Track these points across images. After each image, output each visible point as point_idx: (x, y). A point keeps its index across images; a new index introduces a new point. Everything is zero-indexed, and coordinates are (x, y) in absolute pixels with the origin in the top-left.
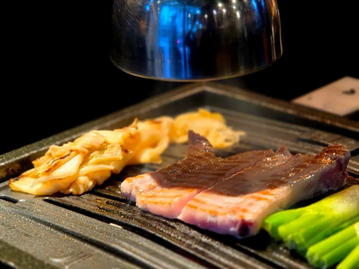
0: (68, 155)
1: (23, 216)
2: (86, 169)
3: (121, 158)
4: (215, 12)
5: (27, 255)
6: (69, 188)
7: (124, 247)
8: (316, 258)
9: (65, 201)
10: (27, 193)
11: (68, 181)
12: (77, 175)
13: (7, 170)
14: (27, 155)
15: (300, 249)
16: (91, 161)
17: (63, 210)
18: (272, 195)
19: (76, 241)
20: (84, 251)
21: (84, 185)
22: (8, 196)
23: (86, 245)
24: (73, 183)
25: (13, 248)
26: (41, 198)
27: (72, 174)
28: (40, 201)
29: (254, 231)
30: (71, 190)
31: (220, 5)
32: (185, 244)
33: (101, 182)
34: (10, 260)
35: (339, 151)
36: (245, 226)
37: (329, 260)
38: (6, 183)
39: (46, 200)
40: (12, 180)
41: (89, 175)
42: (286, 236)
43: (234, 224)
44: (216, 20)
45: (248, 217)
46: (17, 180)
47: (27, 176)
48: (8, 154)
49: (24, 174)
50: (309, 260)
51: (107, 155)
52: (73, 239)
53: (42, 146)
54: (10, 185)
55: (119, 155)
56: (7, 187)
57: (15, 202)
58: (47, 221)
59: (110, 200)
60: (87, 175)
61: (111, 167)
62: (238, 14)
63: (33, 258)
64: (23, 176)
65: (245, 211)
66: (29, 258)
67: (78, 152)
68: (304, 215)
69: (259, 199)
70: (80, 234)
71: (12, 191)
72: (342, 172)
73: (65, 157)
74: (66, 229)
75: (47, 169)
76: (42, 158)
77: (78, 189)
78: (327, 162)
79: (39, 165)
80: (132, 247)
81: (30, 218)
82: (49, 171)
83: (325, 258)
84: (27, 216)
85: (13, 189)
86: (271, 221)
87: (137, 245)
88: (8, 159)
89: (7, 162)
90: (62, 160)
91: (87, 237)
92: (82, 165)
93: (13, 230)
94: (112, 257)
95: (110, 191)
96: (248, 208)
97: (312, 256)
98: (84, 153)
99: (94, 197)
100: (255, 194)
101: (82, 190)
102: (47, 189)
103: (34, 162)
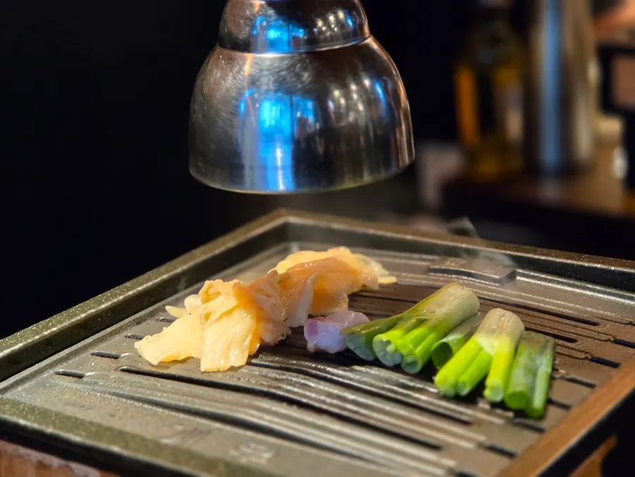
1: (98, 392)
4: (331, 105)
5: (134, 437)
17: (152, 379)
19: (182, 415)
20: (196, 427)
22: (68, 371)
25: (110, 429)
28: (115, 373)
31: (337, 93)
39: (123, 370)
44: (333, 116)
57: (80, 377)
63: (143, 439)
66: (137, 439)
84: (104, 392)
89: (59, 327)
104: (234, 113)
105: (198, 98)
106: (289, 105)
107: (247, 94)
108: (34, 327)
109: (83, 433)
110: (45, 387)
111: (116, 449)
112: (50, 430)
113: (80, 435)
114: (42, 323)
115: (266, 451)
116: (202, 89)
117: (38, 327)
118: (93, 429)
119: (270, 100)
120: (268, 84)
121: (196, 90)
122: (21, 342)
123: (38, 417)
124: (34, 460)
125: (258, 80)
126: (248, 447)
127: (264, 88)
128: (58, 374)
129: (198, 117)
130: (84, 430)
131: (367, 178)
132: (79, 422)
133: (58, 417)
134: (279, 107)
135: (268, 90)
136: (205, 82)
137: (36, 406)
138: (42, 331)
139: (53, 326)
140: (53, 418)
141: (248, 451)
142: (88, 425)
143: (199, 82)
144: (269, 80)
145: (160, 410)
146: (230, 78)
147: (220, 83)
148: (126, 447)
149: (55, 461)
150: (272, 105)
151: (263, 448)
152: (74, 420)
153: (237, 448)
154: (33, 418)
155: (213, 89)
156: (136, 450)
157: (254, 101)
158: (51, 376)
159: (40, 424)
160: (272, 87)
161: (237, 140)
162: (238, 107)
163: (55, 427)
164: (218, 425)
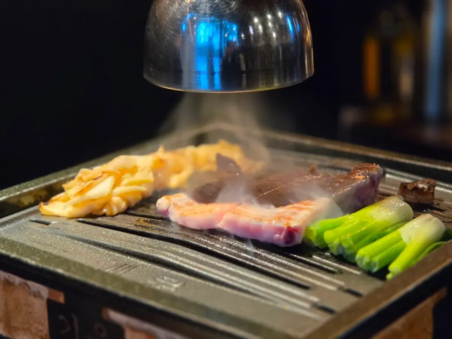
0: (101, 177)
1: (58, 235)
2: (118, 190)
3: (152, 180)
4: (251, 30)
5: (75, 263)
6: (102, 209)
7: (170, 257)
8: (366, 260)
9: (99, 221)
10: (58, 216)
11: (102, 201)
12: (110, 195)
13: (35, 196)
14: (55, 181)
15: (349, 252)
16: (124, 182)
17: (100, 228)
18: (312, 205)
19: (117, 254)
20: (126, 263)
21: (117, 205)
22: (39, 219)
23: (129, 257)
24: (107, 204)
26: (74, 220)
27: (106, 194)
28: (73, 223)
29: (299, 240)
30: (105, 210)
31: (256, 20)
32: (231, 253)
33: (133, 204)
34: (59, 267)
35: (372, 168)
36: (291, 233)
37: (380, 262)
38: (36, 208)
39: (80, 221)
40: (42, 204)
41: (122, 196)
42: (332, 243)
43: (280, 230)
45: (294, 224)
46: (47, 205)
47: (57, 200)
48: (36, 181)
49: (54, 198)
50: (358, 263)
51: (139, 177)
52: (114, 253)
53: (69, 173)
54: (40, 209)
55: (150, 177)
56: (37, 211)
57: (47, 224)
58: (84, 238)
59: (146, 219)
60: (120, 195)
61: (143, 188)
62: (274, 35)
64: (52, 201)
65: (289, 219)
66: (77, 266)
67: (110, 173)
68: (346, 222)
69: (301, 209)
70: (122, 248)
71: (42, 215)
72: (374, 189)
73: (98, 178)
74: (106, 244)
75: (79, 190)
76: (72, 182)
77: (111, 210)
78: (360, 178)
79: (69, 188)
80: (178, 257)
81: (66, 236)
82: (82, 192)
83: (376, 259)
84: (62, 235)
85: (43, 213)
86: (315, 228)
87: (182, 255)
88: (37, 184)
89: (36, 187)
90: (95, 182)
91: (130, 250)
92: (114, 187)
93: (50, 247)
94: (157, 267)
95: (143, 211)
96: (292, 217)
97: (362, 259)
98: (116, 174)
99: (128, 217)
100: (296, 205)
101: (115, 211)
102: (81, 211)
103: (64, 186)
104: (178, 30)
105: (151, 19)
106: (219, 26)
107: (189, 16)
108: (17, 187)
109: (38, 259)
110: (20, 229)
111: (60, 271)
112: (14, 255)
113: (35, 260)
114: (24, 184)
115: (176, 283)
116: (155, 12)
117: (20, 187)
118: (46, 256)
119: (205, 21)
120: (205, 9)
121: (151, 13)
122: (5, 195)
123: (6, 246)
124: (2, 279)
125: (197, 6)
126: (163, 279)
127: (202, 12)
128: (32, 221)
129: (151, 34)
130: (39, 257)
131: (276, 85)
132: (36, 251)
133: (22, 247)
134: (211, 28)
135: (205, 14)
136: (157, 7)
137: (6, 239)
138: (22, 189)
139: (31, 186)
140: (18, 247)
141: (163, 281)
142: (42, 253)
143: (153, 7)
144: (206, 6)
145: (101, 250)
146: (177, 5)
147: (169, 8)
148: (68, 270)
149: (17, 280)
150: (207, 26)
151: (173, 280)
152: (33, 249)
153: (154, 279)
154: (3, 247)
155: (163, 12)
156: (75, 273)
157: (193, 22)
158: (26, 223)
159: (7, 251)
160: (208, 12)
161: (179, 52)
162: (181, 26)
163: (17, 254)
164: (143, 262)
